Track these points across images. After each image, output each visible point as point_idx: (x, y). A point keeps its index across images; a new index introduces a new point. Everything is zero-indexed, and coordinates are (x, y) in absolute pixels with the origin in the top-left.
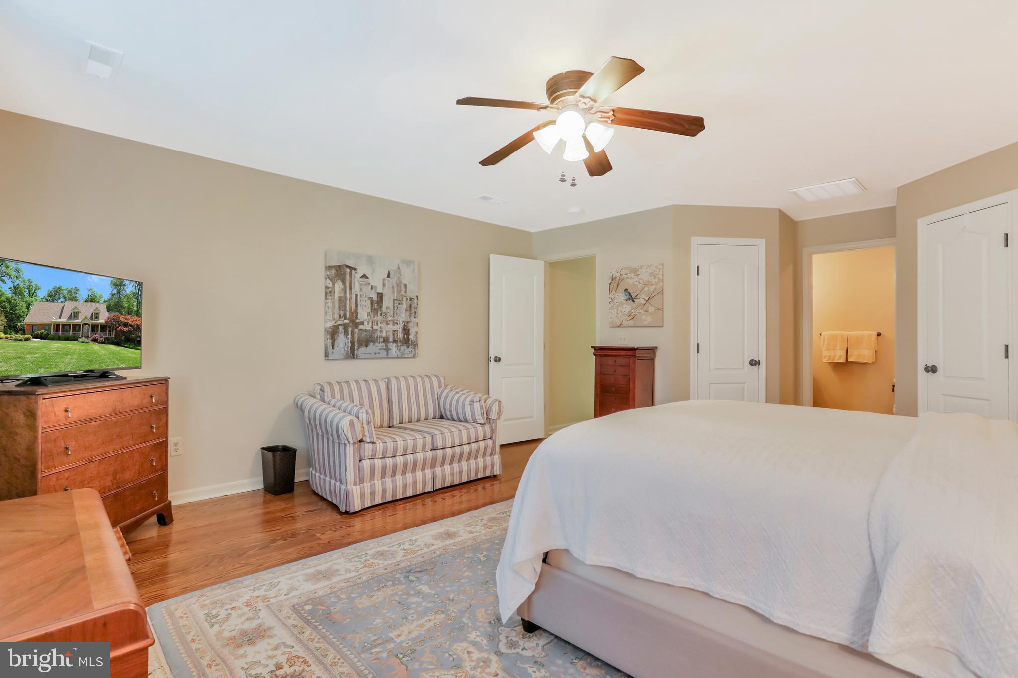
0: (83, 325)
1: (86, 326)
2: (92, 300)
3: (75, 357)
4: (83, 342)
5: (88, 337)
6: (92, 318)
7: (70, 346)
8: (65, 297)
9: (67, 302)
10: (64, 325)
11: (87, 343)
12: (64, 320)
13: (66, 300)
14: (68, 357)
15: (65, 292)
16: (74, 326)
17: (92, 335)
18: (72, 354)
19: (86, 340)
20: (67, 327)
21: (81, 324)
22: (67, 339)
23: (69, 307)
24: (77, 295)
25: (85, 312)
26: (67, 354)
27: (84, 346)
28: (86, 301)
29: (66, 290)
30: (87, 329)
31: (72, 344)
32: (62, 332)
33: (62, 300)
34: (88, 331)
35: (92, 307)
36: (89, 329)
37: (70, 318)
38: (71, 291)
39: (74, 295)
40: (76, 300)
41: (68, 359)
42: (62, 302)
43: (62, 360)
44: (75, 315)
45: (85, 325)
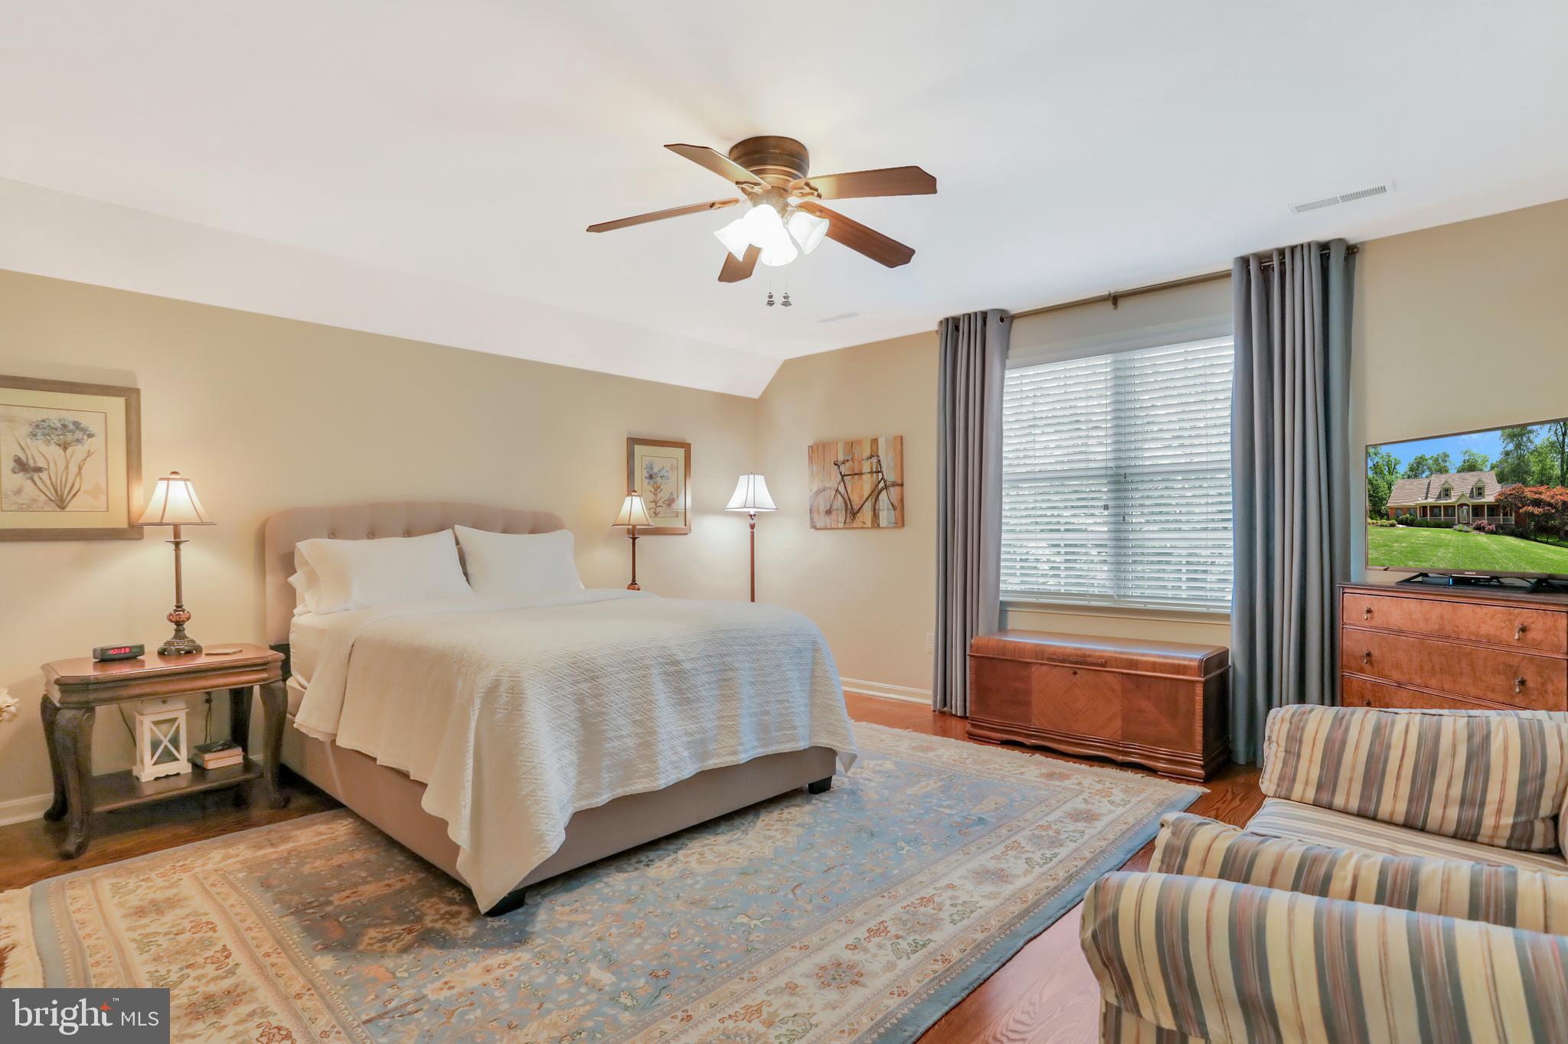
0: (1459, 506)
1: (1464, 507)
2: (1471, 467)
3: (1451, 550)
4: (1460, 531)
5: (1468, 524)
6: (1472, 496)
7: (1443, 536)
8: (1430, 469)
9: (1433, 475)
10: (1432, 508)
11: (1466, 532)
12: (1431, 501)
13: (1432, 473)
14: (1442, 550)
15: (1430, 462)
16: (1446, 507)
17: (1474, 521)
18: (1447, 546)
19: (1466, 528)
20: (1436, 510)
21: (1456, 505)
22: (1438, 526)
23: (1437, 482)
24: (1447, 464)
25: (1461, 488)
26: (1440, 546)
27: (1461, 537)
28: (1461, 470)
29: (1431, 459)
30: (1465, 511)
31: (1446, 533)
32: (1431, 516)
33: (1427, 473)
34: (1468, 515)
35: (1471, 479)
36: (1468, 512)
37: (1439, 498)
38: (1438, 460)
39: (1442, 464)
40: (1447, 471)
41: (1441, 552)
42: (1427, 477)
43: (1434, 553)
44: (1446, 492)
45: (1461, 505)
